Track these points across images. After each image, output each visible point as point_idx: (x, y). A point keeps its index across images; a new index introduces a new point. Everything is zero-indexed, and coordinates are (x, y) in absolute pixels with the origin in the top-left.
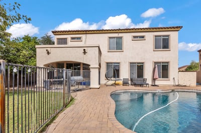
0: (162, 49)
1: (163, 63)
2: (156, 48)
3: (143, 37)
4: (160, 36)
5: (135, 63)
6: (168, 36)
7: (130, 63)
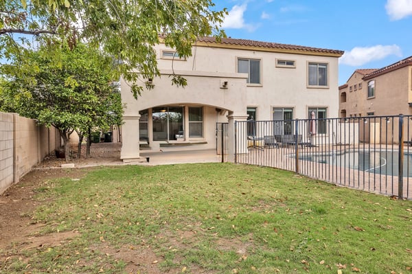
0: (318, 86)
1: (319, 109)
2: (309, 84)
3: (291, 63)
4: (316, 64)
5: (281, 108)
6: (326, 64)
7: (274, 108)
